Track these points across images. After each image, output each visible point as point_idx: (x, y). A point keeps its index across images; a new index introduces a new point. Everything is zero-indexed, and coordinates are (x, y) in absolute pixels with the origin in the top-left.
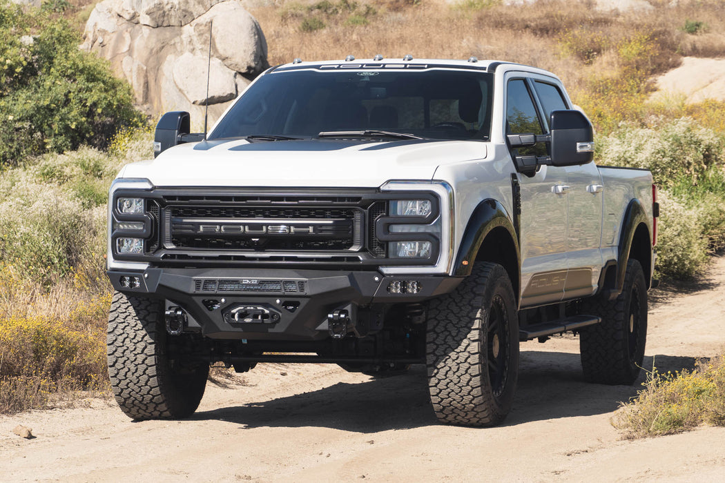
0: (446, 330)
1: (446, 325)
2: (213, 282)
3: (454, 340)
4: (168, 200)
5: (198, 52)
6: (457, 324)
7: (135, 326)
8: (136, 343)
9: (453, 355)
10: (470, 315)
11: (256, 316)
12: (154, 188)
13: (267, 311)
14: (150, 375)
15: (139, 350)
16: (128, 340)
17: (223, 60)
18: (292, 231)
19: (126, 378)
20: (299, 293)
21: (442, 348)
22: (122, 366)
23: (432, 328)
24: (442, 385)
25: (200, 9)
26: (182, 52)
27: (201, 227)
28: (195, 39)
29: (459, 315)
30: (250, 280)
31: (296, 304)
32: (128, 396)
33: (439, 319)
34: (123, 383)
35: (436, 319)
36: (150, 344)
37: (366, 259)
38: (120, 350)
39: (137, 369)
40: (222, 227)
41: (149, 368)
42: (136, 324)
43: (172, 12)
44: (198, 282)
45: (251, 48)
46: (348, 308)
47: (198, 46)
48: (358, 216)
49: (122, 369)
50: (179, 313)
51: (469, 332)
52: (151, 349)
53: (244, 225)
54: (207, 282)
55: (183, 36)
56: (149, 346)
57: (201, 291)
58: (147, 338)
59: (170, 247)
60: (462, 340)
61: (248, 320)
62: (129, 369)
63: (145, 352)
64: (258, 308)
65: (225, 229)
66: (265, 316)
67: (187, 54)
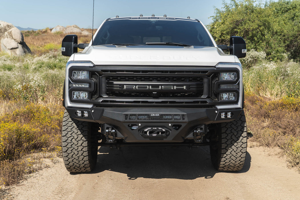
0: (232, 132)
1: (231, 130)
2: (135, 115)
3: (235, 137)
4: (104, 72)
5: (9, 38)
6: (237, 129)
7: (77, 133)
8: (78, 141)
9: (235, 144)
10: (242, 125)
11: (158, 133)
12: (95, 66)
13: (164, 130)
14: (85, 156)
15: (79, 144)
16: (74, 139)
17: (15, 40)
18: (175, 88)
19: (72, 157)
20: (181, 120)
21: (230, 141)
22: (71, 152)
23: (224, 131)
24: (228, 157)
25: (9, 29)
26: (5, 38)
27: (125, 86)
28: (8, 35)
29: (237, 125)
30: (155, 114)
31: (180, 126)
32: (73, 165)
33: (228, 127)
34: (70, 160)
35: (226, 127)
36: (85, 141)
37: (210, 102)
38: (70, 144)
39: (78, 153)
40: (137, 86)
41: (84, 153)
42: (78, 132)
43: (2, 29)
44: (126, 115)
45: (21, 37)
46: (203, 127)
47: (9, 37)
48: (206, 80)
49: (71, 153)
50: (114, 131)
51: (242, 133)
52: (85, 144)
53: (149, 85)
54: (131, 115)
55: (5, 34)
56: (85, 142)
57: (128, 120)
58: (83, 138)
59: (105, 97)
60: (239, 137)
61: (154, 135)
62: (74, 153)
63: (82, 145)
64: (159, 128)
65: (138, 87)
66: (163, 132)
67: (6, 38)
